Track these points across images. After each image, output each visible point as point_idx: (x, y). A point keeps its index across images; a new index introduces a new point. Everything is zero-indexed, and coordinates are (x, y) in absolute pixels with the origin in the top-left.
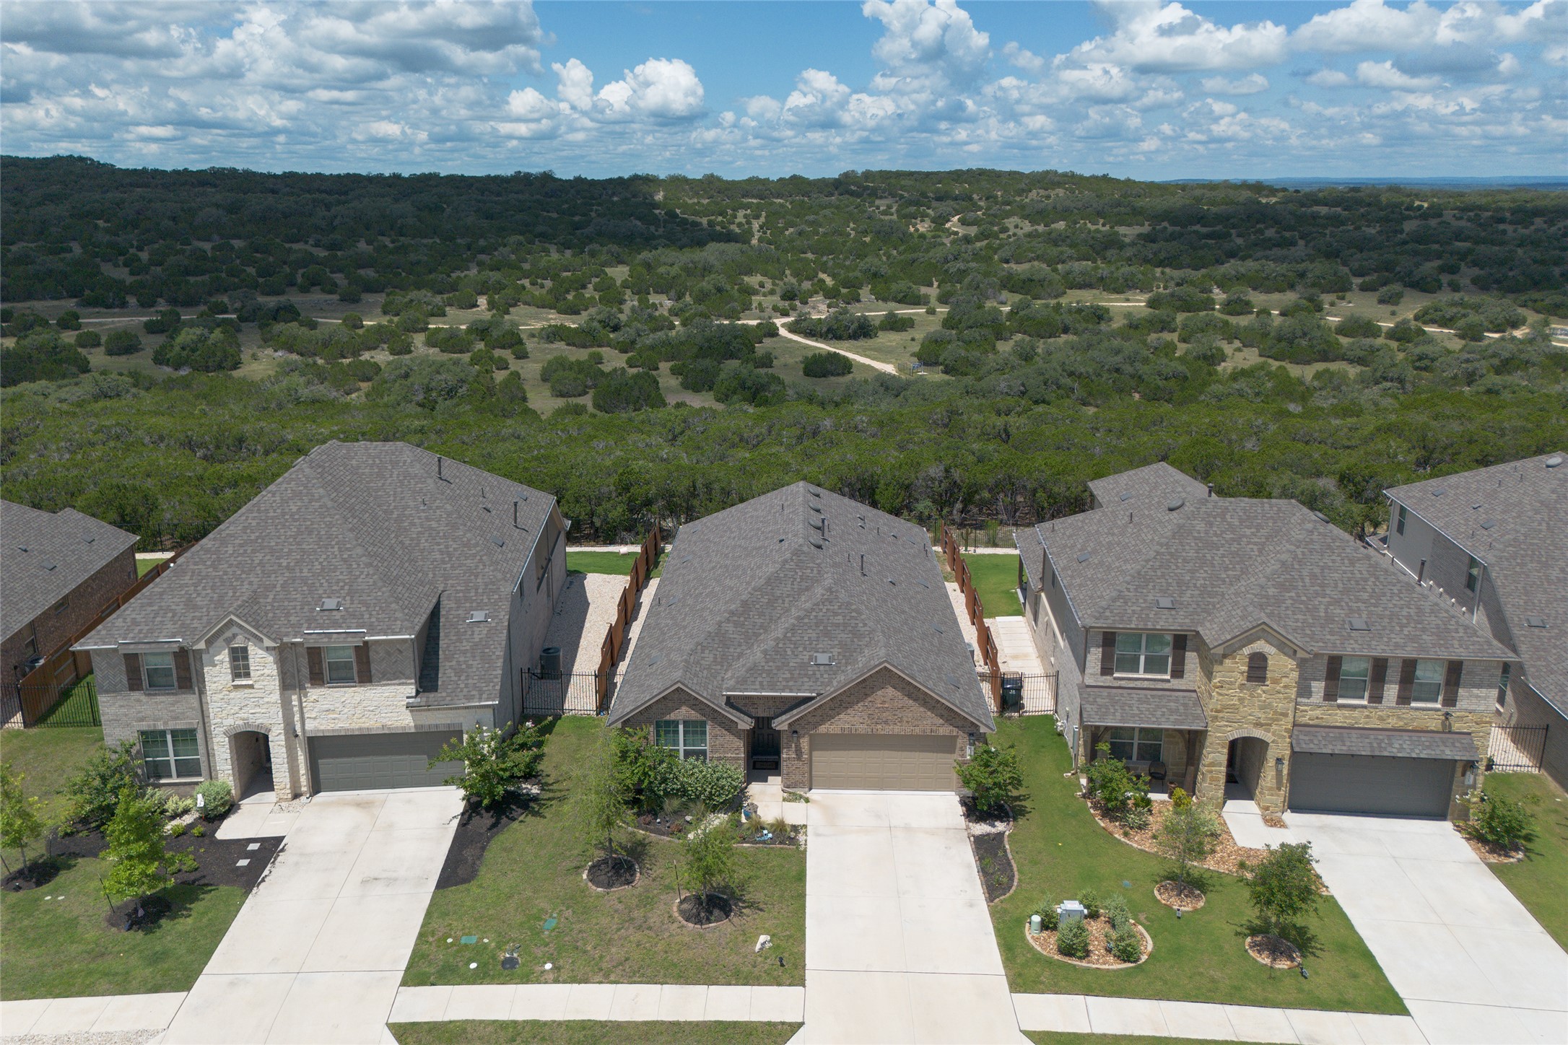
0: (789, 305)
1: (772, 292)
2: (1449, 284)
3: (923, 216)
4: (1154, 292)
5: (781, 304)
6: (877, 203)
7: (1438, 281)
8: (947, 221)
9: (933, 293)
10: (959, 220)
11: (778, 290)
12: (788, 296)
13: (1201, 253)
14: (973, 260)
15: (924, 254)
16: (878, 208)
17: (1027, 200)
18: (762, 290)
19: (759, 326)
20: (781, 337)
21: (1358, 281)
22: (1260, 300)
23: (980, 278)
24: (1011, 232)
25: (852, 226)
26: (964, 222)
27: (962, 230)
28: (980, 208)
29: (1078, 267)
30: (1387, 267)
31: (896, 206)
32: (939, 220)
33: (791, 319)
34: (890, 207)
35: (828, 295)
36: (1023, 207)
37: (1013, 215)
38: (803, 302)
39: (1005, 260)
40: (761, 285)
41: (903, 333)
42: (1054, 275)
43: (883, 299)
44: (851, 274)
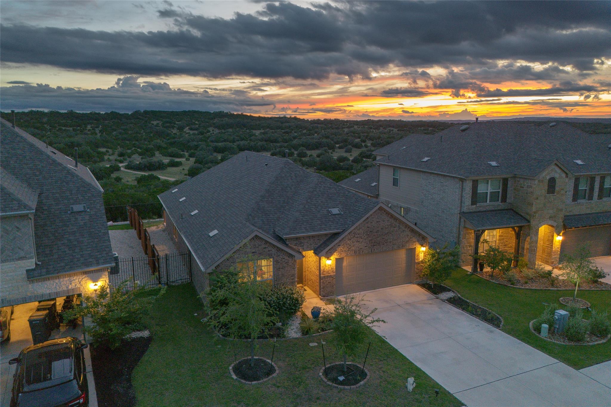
2: (365, 146)
3: (173, 127)
4: (272, 151)
5: (119, 158)
6: (152, 122)
7: (362, 144)
8: (184, 129)
9: (186, 154)
10: (189, 129)
11: (117, 153)
12: (121, 155)
13: (285, 137)
14: (199, 141)
15: (178, 140)
16: (153, 124)
17: (215, 122)
18: (108, 154)
19: (111, 166)
20: (122, 171)
21: (337, 146)
22: (309, 153)
23: (205, 147)
24: (212, 132)
25: (143, 131)
26: (191, 129)
27: (191, 132)
28: (197, 124)
29: (242, 143)
30: (345, 141)
31: (160, 124)
32: (181, 129)
33: (125, 164)
34: (158, 124)
35: (140, 154)
36: (214, 124)
37: (211, 126)
38: (129, 157)
39: (212, 141)
40: (107, 152)
41: (178, 168)
42: (234, 145)
43: (165, 156)
44: (149, 146)
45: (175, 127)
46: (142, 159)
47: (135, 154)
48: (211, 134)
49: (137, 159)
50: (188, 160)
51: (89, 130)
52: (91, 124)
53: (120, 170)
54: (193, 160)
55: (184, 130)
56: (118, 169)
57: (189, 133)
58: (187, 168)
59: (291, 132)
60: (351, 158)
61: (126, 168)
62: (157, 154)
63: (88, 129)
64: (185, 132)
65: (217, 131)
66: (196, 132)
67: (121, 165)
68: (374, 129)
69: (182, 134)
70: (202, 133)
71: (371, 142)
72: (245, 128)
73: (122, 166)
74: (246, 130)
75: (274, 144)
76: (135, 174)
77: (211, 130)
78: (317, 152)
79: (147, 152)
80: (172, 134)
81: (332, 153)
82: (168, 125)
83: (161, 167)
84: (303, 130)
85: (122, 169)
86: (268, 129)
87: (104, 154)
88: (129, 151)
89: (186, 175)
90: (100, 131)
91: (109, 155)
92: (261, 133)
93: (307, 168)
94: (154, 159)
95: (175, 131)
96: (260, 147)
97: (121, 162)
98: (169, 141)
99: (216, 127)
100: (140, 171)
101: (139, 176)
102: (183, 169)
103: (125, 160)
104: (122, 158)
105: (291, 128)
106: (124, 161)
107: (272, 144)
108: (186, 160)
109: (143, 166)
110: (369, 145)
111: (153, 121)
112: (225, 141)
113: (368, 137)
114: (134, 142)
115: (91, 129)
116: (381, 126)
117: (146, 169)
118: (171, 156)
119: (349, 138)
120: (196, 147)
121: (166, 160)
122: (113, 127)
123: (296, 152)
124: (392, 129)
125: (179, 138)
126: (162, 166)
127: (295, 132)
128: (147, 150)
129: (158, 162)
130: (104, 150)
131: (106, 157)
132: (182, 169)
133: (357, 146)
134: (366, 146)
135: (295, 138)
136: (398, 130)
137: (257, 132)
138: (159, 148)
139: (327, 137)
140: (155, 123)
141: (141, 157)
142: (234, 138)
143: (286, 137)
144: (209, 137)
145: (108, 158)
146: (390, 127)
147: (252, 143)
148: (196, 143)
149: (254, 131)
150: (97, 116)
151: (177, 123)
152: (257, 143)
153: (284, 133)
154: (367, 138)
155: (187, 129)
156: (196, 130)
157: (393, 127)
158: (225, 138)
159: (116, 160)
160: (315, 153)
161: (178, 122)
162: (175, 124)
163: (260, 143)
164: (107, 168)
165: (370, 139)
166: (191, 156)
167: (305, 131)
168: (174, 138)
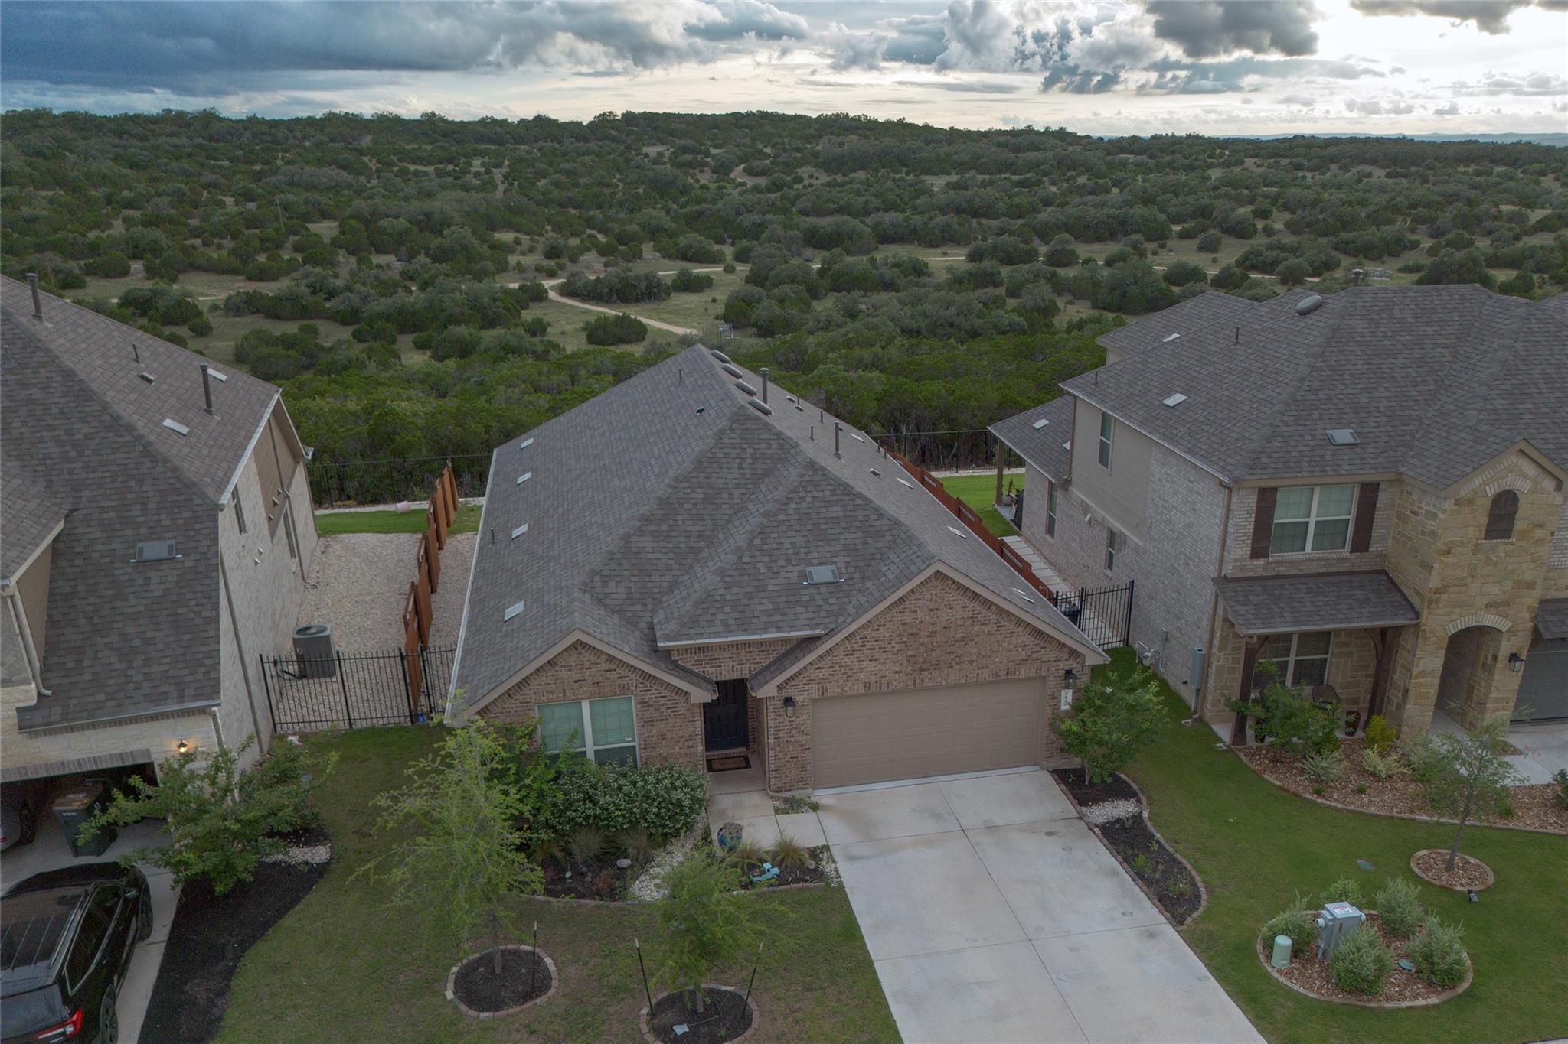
0: (556, 264)
1: (531, 250)
2: (1264, 229)
3: (702, 165)
4: (973, 245)
5: (546, 263)
6: (645, 150)
7: (1254, 225)
8: (731, 171)
9: (728, 251)
10: (744, 170)
11: (540, 247)
12: (553, 253)
13: (1017, 200)
14: (769, 212)
15: (711, 206)
16: (647, 156)
17: (819, 148)
18: (519, 248)
19: (521, 288)
20: (552, 301)
21: (1176, 228)
22: (1083, 250)
23: (780, 231)
24: (806, 182)
25: (618, 176)
26: (750, 172)
27: (751, 182)
28: (767, 156)
29: (888, 218)
30: (1204, 212)
31: (667, 154)
32: (722, 170)
33: (560, 281)
34: (660, 154)
35: (603, 251)
36: (816, 154)
37: (806, 163)
38: (573, 260)
39: (805, 213)
40: (517, 242)
41: (701, 295)
42: (863, 227)
43: (670, 257)
44: (627, 227)
45: (707, 165)
46: (606, 265)
47: (588, 249)
48: (805, 187)
49: (594, 269)
50: (730, 270)
51: (477, 175)
52: (481, 154)
53: (547, 298)
54: (743, 269)
55: (732, 176)
56: (540, 296)
57: (744, 184)
58: (722, 296)
59: (1039, 183)
60: (1212, 272)
61: (562, 295)
62: (648, 250)
63: (474, 169)
64: (733, 180)
65: (823, 178)
66: (763, 181)
67: (548, 284)
68: (1308, 170)
69: (725, 187)
70: (776, 186)
71: (1287, 216)
72: (904, 170)
73: (553, 288)
74: (908, 174)
75: (984, 221)
76: (585, 312)
77: (806, 176)
78: (1113, 248)
79: (624, 246)
80: (697, 186)
81: (1155, 253)
82: (688, 157)
83: (652, 292)
84: (1079, 175)
85: (552, 295)
86: (972, 172)
87: (506, 249)
88: (574, 242)
89: (717, 318)
90: (505, 177)
91: (523, 254)
92: (948, 184)
93: (1071, 303)
94: (639, 268)
95: (705, 178)
96: (937, 232)
97: (552, 274)
98: (685, 210)
99: (817, 166)
100: (597, 304)
101: (592, 319)
102: (714, 301)
103: (562, 267)
104: (553, 263)
105: (1042, 167)
106: (560, 273)
107: (974, 221)
108: (725, 270)
109: (606, 290)
110: (1279, 226)
111: (649, 145)
112: (841, 210)
113: (1281, 201)
114: (591, 213)
115: (482, 170)
116: (1333, 159)
117: (615, 297)
118: (684, 257)
119: (1218, 203)
120: (756, 231)
121: (668, 272)
122: (537, 165)
123: (1043, 249)
124: (1367, 169)
125: (714, 201)
126: (655, 290)
127: (1053, 183)
128: (622, 239)
129: (647, 277)
130: (506, 237)
131: (513, 260)
132: (710, 299)
133: (1240, 231)
134: (1269, 232)
135: (1047, 202)
136: (1388, 176)
137: (937, 183)
138: (654, 232)
139: (1148, 200)
140: (652, 151)
141: (604, 259)
142: (867, 202)
143: (1023, 198)
144: (798, 197)
145: (519, 263)
146: (1364, 162)
147: (917, 220)
148: (756, 218)
149: (929, 179)
150: (499, 129)
151: (713, 151)
152: (931, 219)
153: (1020, 184)
154: (1274, 202)
155: (738, 174)
156: (763, 173)
157: (1373, 162)
158: (841, 202)
159: (538, 269)
160: (1098, 253)
161: (715, 147)
162: (707, 154)
163: (940, 219)
164: (513, 290)
165: (1286, 207)
166: (741, 257)
167: (1082, 180)
168: (700, 201)
